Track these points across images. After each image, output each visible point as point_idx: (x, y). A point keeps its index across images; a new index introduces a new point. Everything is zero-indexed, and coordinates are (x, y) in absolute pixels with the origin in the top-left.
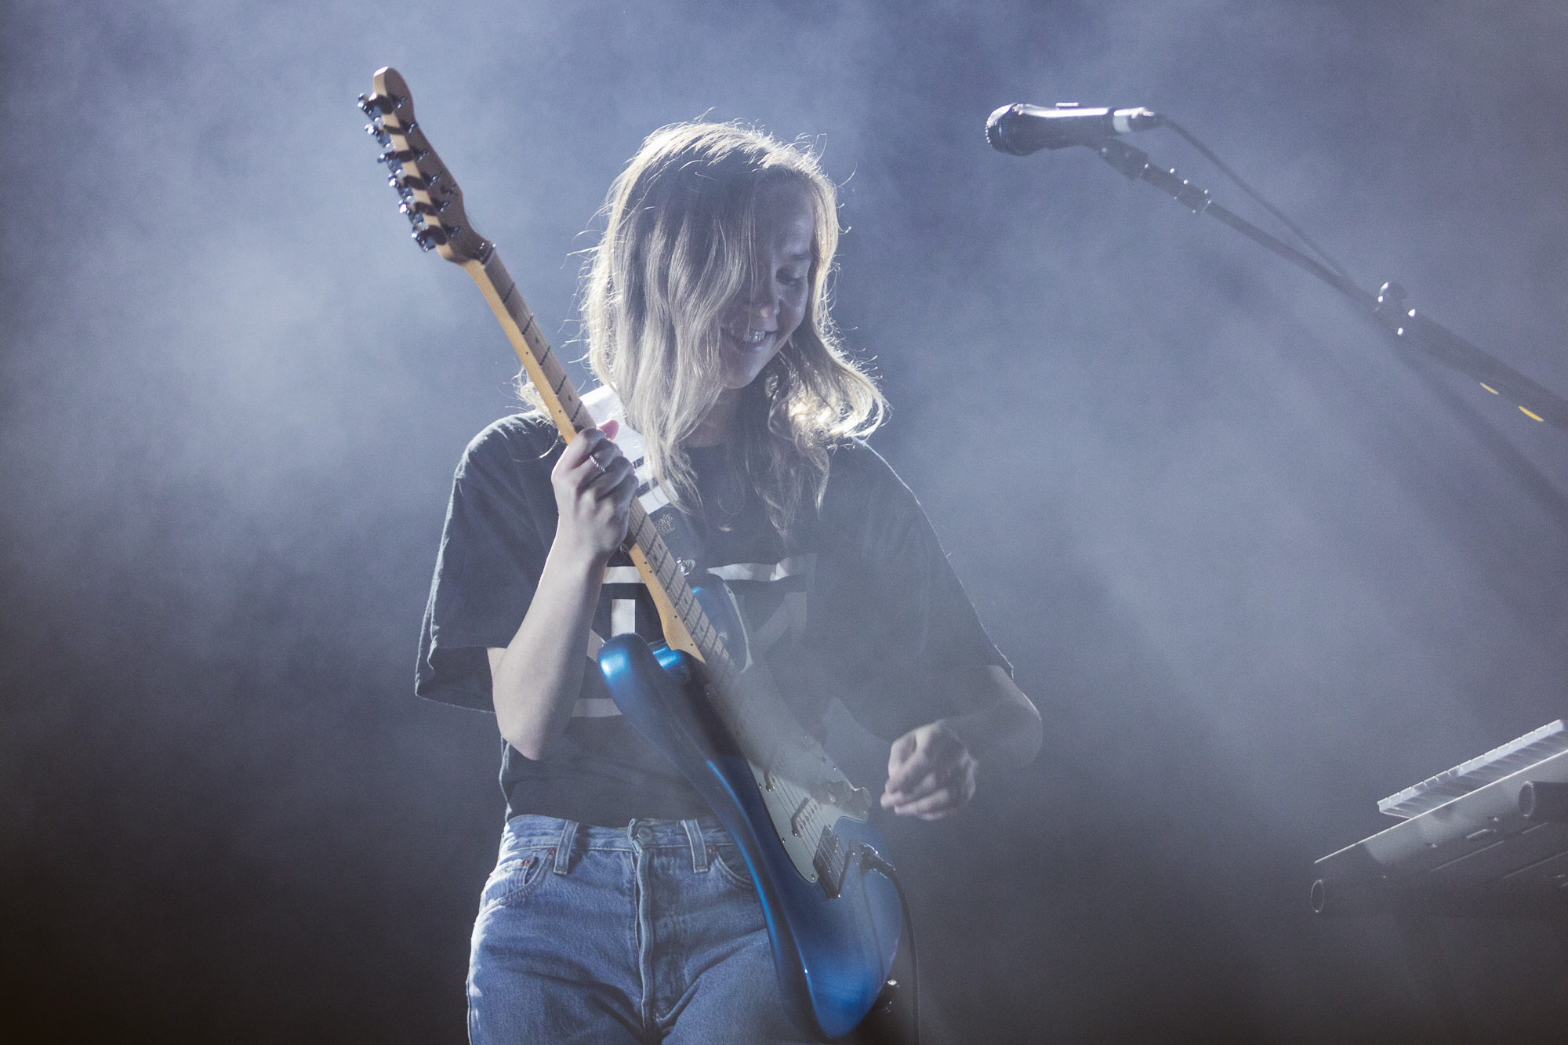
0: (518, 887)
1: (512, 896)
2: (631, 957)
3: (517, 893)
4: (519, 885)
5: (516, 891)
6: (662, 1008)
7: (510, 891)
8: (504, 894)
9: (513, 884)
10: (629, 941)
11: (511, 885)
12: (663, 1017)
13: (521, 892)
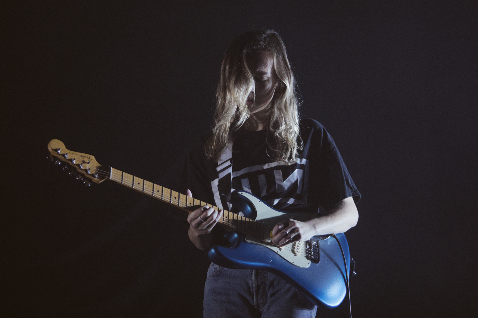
0: (217, 270)
1: (215, 273)
2: (251, 289)
3: (217, 272)
4: (217, 269)
5: (216, 271)
6: (261, 306)
7: (215, 271)
8: (213, 273)
9: (216, 269)
10: (250, 284)
11: (215, 269)
12: (261, 309)
13: (217, 271)
